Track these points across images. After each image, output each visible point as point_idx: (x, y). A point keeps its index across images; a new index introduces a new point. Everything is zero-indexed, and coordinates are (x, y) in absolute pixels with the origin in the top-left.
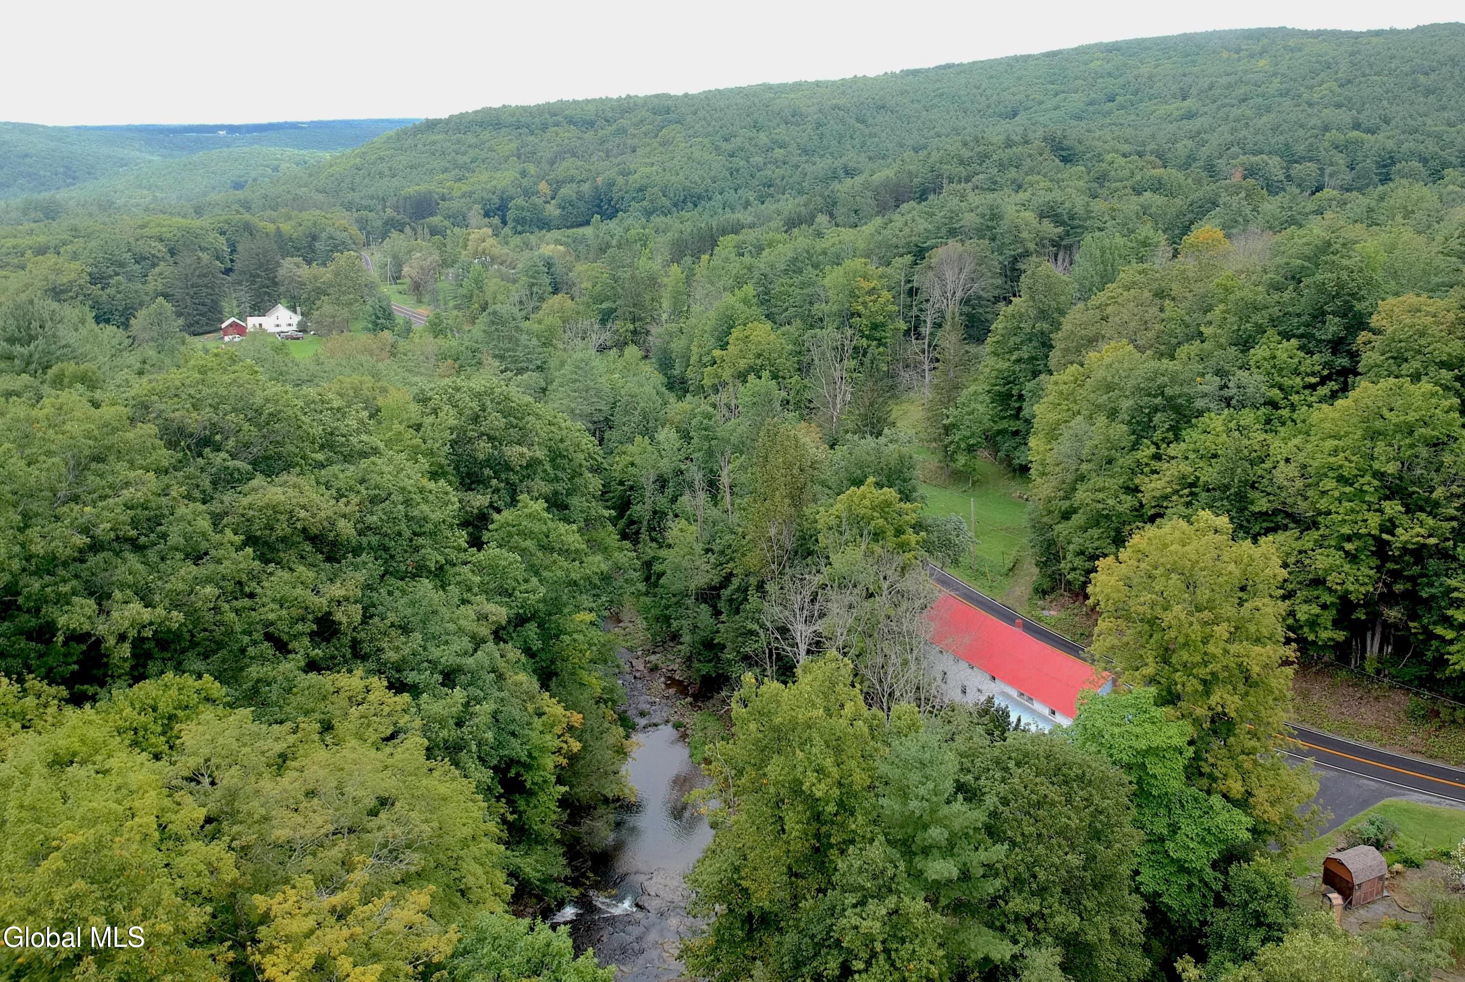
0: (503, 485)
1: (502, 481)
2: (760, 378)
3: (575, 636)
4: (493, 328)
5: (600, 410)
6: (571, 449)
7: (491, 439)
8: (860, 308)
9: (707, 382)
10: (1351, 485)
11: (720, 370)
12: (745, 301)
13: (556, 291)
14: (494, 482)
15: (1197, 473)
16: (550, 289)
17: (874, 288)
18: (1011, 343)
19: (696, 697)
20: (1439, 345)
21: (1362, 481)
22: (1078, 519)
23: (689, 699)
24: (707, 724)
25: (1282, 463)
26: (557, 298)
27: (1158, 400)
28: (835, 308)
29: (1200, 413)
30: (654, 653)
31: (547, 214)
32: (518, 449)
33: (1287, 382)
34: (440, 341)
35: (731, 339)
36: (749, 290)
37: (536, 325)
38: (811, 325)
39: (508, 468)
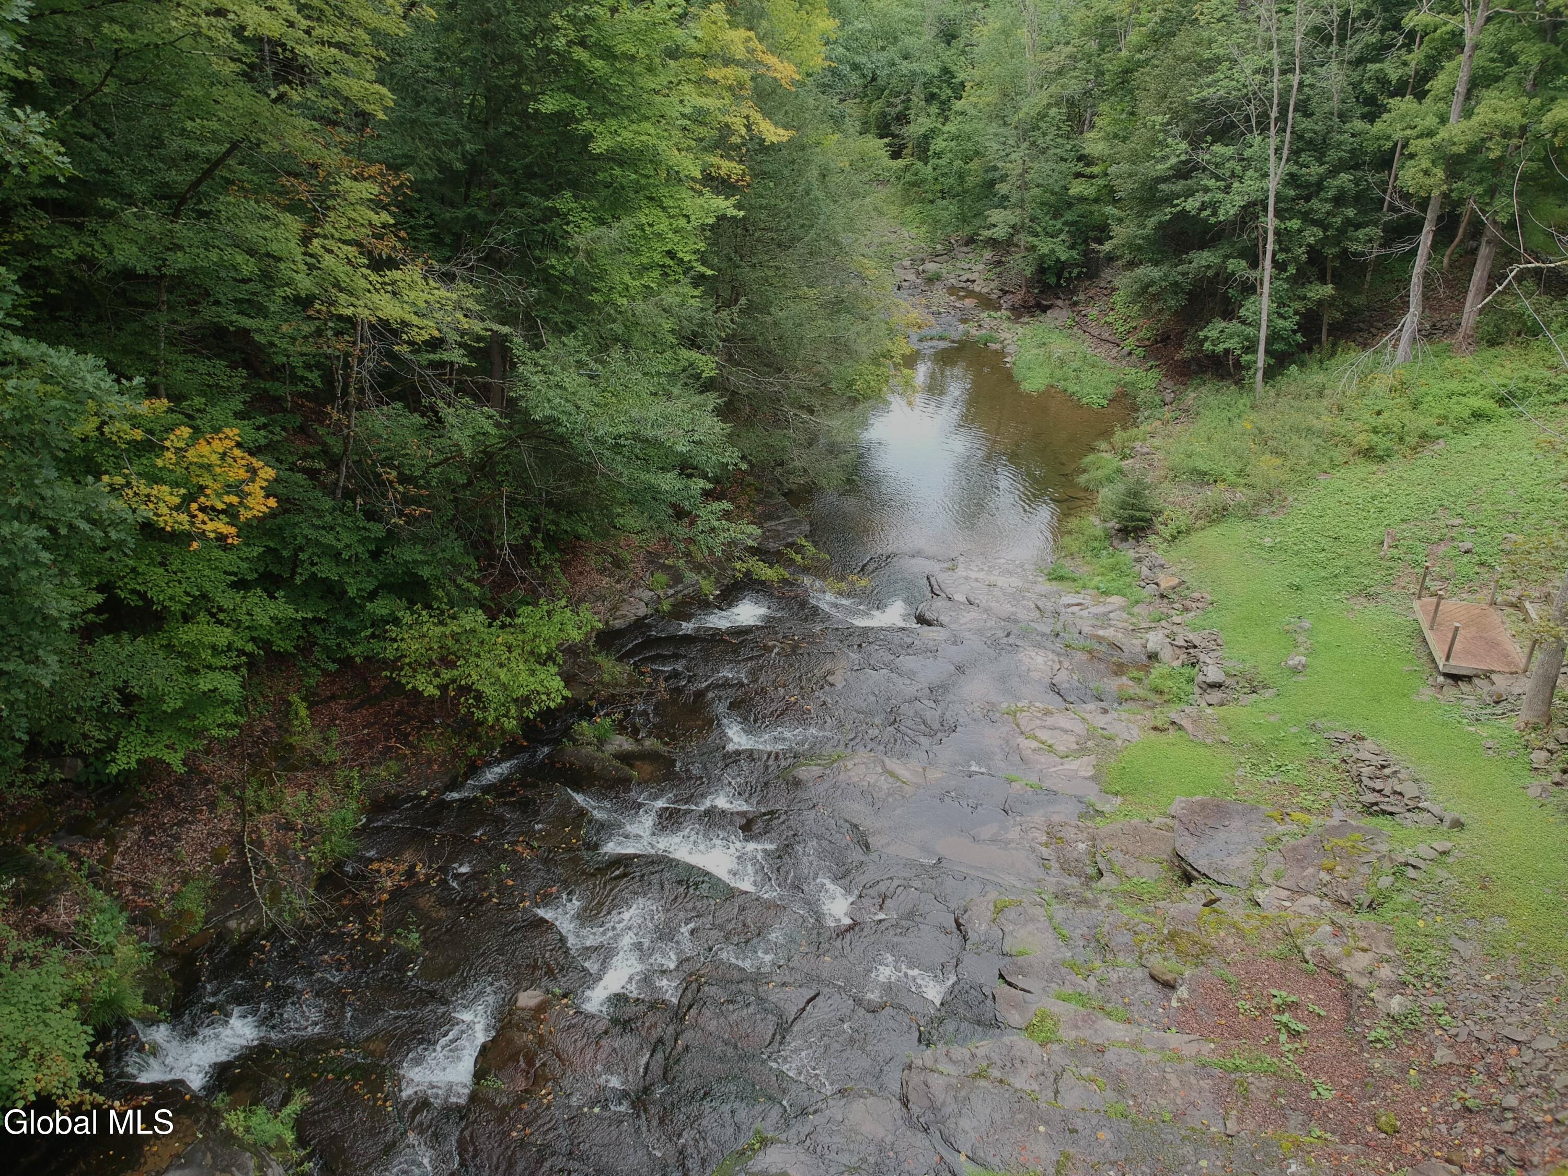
23: (1004, 313)
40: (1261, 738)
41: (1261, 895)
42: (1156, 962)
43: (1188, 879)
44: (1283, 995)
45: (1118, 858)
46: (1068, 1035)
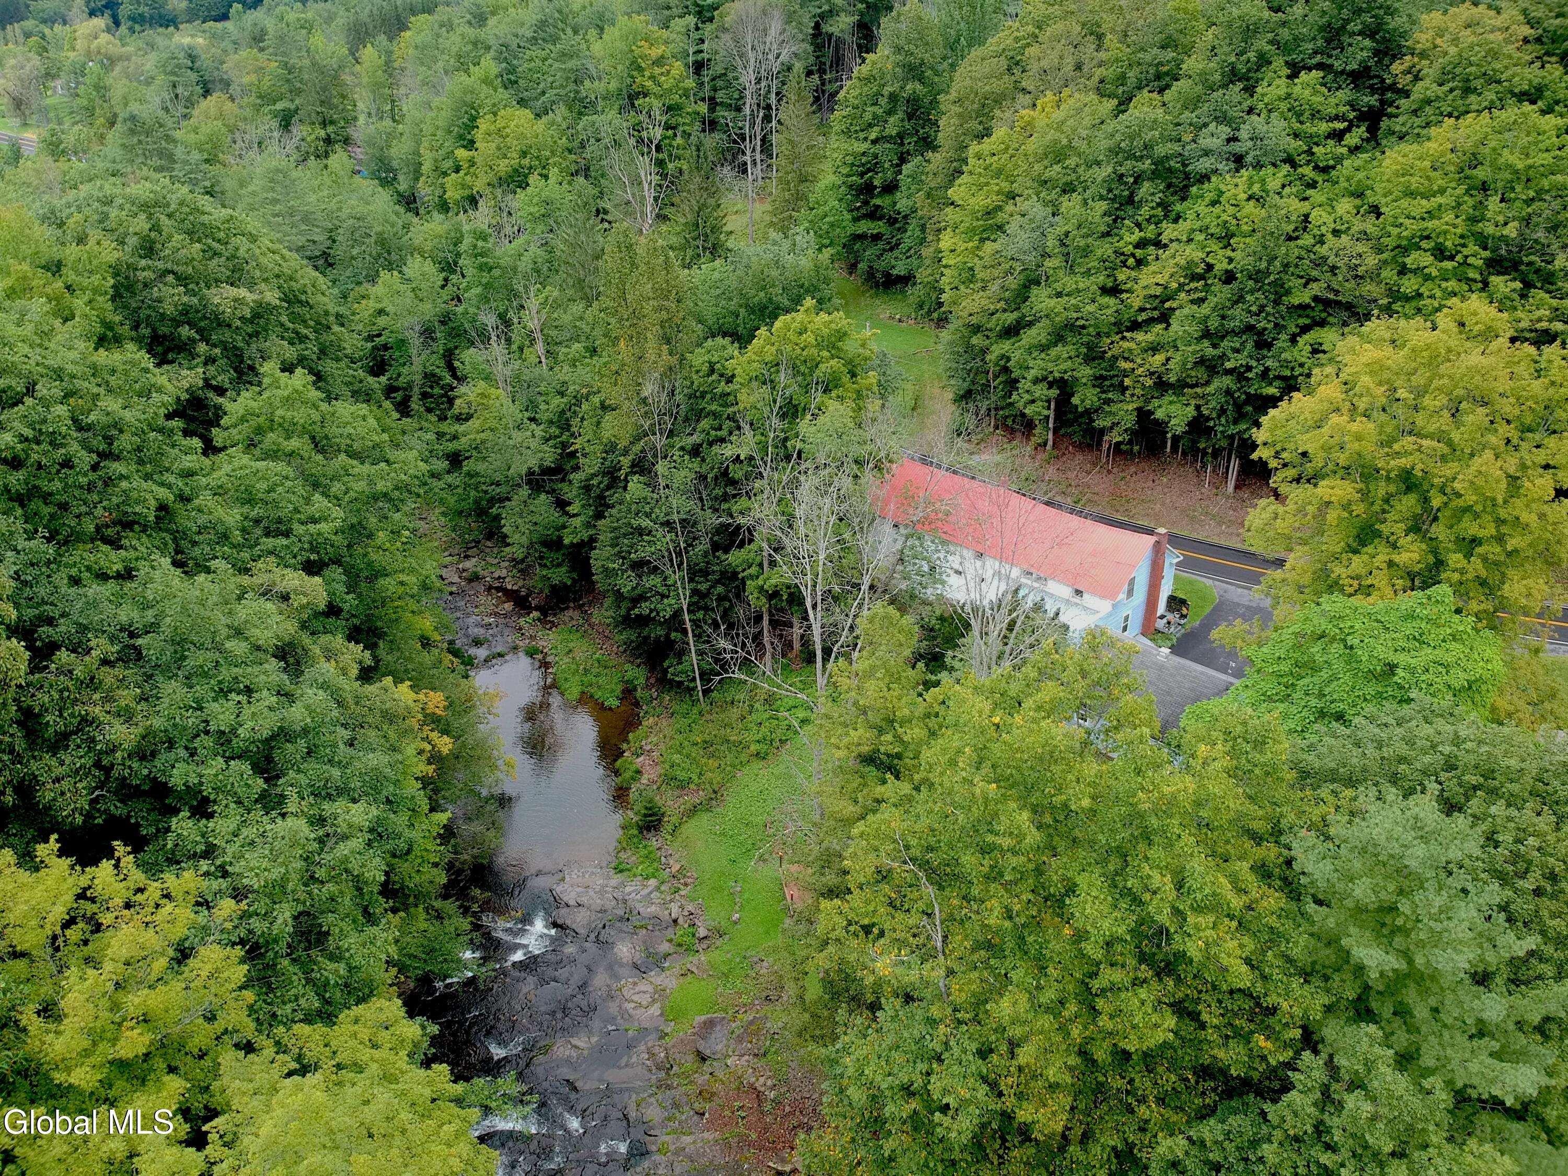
0: (217, 351)
1: (215, 346)
2: (546, 177)
3: (403, 577)
4: (135, 140)
5: (314, 242)
6: (309, 290)
7: (182, 280)
8: (649, 84)
9: (453, 194)
10: (1452, 258)
11: (468, 178)
12: (486, 81)
13: (207, 93)
14: (202, 348)
15: (1208, 260)
16: (199, 90)
17: (662, 57)
18: (868, 117)
19: (544, 610)
20: (1518, 69)
21: (1465, 252)
22: (1034, 335)
23: (535, 614)
24: (571, 645)
25: (1329, 236)
26: (212, 100)
27: (1147, 165)
28: (614, 85)
29: (1204, 178)
30: (467, 557)
31: (170, 7)
32: (233, 292)
33: (1308, 128)
34: (63, 165)
35: (478, 135)
36: (489, 65)
37: (193, 136)
38: (580, 113)
39: (221, 323)
40: (725, 969)
41: (729, 1062)
42: (697, 1106)
43: (704, 1059)
44: (737, 1104)
45: (678, 1056)
46: (672, 1148)
